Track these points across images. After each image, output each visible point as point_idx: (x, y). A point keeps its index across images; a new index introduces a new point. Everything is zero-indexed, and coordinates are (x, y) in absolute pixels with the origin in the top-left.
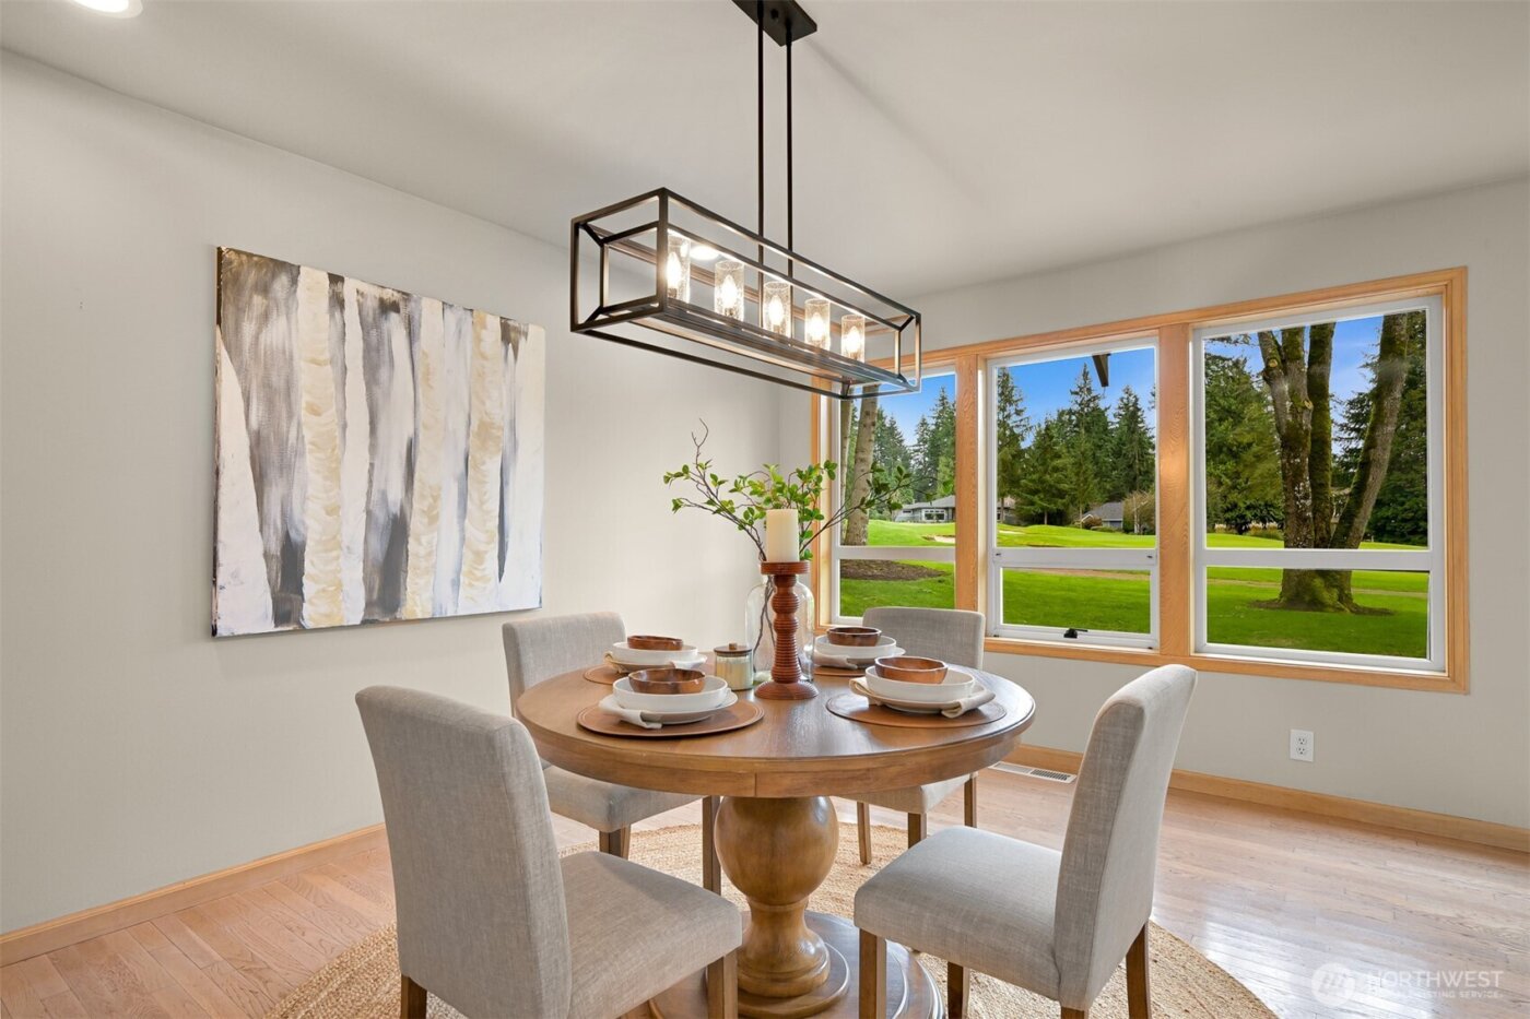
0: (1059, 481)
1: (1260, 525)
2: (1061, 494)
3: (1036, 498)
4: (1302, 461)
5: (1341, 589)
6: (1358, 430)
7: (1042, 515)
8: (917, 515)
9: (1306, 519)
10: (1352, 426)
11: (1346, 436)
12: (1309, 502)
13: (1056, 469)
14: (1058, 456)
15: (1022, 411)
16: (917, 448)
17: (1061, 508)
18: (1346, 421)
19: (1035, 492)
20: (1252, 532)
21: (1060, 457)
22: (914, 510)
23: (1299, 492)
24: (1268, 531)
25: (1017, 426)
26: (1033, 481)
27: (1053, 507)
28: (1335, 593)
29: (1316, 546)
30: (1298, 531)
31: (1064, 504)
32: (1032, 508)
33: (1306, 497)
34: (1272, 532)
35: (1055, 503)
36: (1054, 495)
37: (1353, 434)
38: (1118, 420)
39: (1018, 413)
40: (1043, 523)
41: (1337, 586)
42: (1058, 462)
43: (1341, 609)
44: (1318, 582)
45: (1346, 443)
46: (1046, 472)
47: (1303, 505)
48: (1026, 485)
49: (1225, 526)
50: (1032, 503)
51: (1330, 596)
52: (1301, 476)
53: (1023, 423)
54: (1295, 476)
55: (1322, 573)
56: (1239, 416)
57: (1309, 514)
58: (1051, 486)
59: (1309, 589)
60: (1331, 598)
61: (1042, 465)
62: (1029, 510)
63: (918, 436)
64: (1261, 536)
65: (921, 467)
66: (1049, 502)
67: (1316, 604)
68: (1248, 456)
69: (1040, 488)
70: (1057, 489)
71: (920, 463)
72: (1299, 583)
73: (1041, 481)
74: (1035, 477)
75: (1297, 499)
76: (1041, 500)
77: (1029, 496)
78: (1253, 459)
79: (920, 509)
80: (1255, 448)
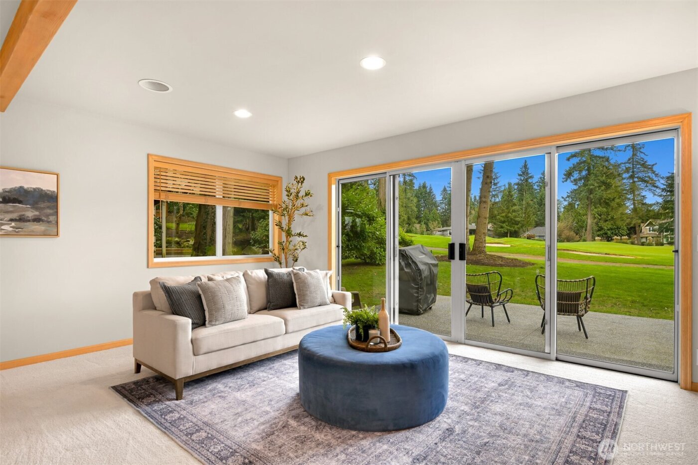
0: (515, 217)
1: (619, 238)
2: (517, 223)
3: (504, 225)
7: (507, 233)
8: (445, 233)
13: (514, 211)
14: (515, 205)
15: (497, 183)
16: (441, 202)
17: (517, 229)
19: (504, 222)
20: (615, 241)
21: (516, 205)
22: (443, 231)
24: (623, 241)
25: (494, 191)
26: (502, 217)
27: (512, 229)
31: (518, 228)
32: (502, 229)
34: (625, 241)
35: (514, 227)
36: (513, 224)
38: (539, 188)
39: (495, 184)
40: (507, 237)
42: (514, 208)
46: (509, 212)
48: (499, 219)
49: (600, 238)
50: (502, 227)
53: (497, 189)
56: (608, 185)
58: (511, 219)
61: (507, 209)
62: (501, 231)
63: (442, 196)
64: (620, 242)
65: (444, 210)
66: (511, 226)
68: (614, 204)
69: (506, 220)
70: (514, 220)
71: (443, 209)
73: (507, 217)
74: (504, 215)
76: (507, 226)
77: (501, 224)
78: (617, 206)
79: (446, 230)
80: (617, 200)
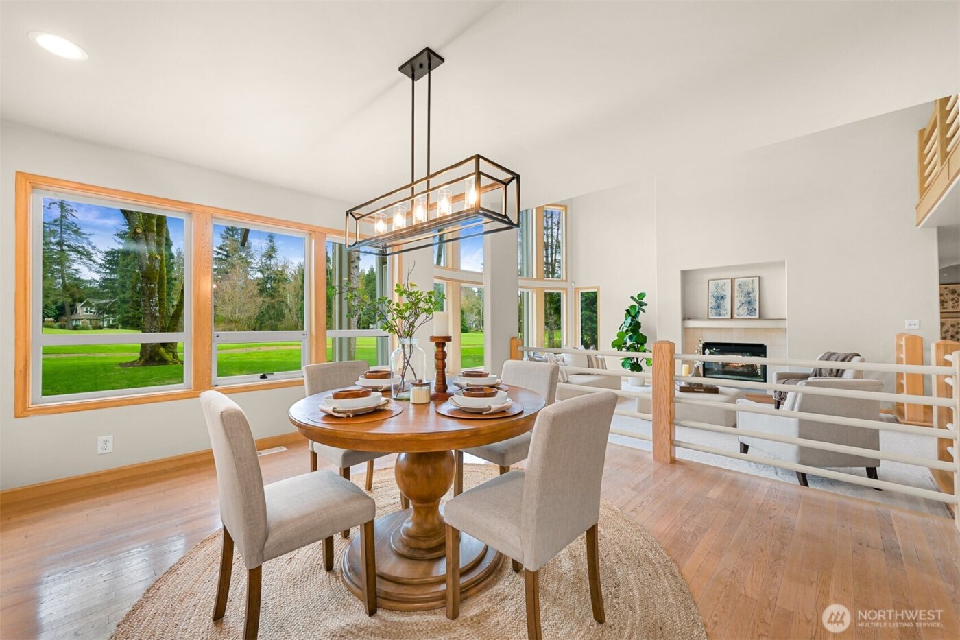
4: (155, 286)
5: (174, 353)
6: (110, 269)
9: (156, 317)
10: (108, 266)
11: (104, 271)
12: (157, 308)
18: (104, 263)
23: (153, 302)
28: (171, 354)
29: (160, 332)
30: (151, 324)
33: (156, 306)
37: (108, 271)
41: (172, 352)
43: (176, 363)
44: (162, 350)
45: (104, 275)
47: (155, 309)
51: (169, 357)
52: (154, 294)
54: (150, 294)
55: (164, 345)
57: (158, 314)
59: (158, 354)
60: (170, 358)
67: (163, 361)
72: (152, 351)
75: (151, 306)
